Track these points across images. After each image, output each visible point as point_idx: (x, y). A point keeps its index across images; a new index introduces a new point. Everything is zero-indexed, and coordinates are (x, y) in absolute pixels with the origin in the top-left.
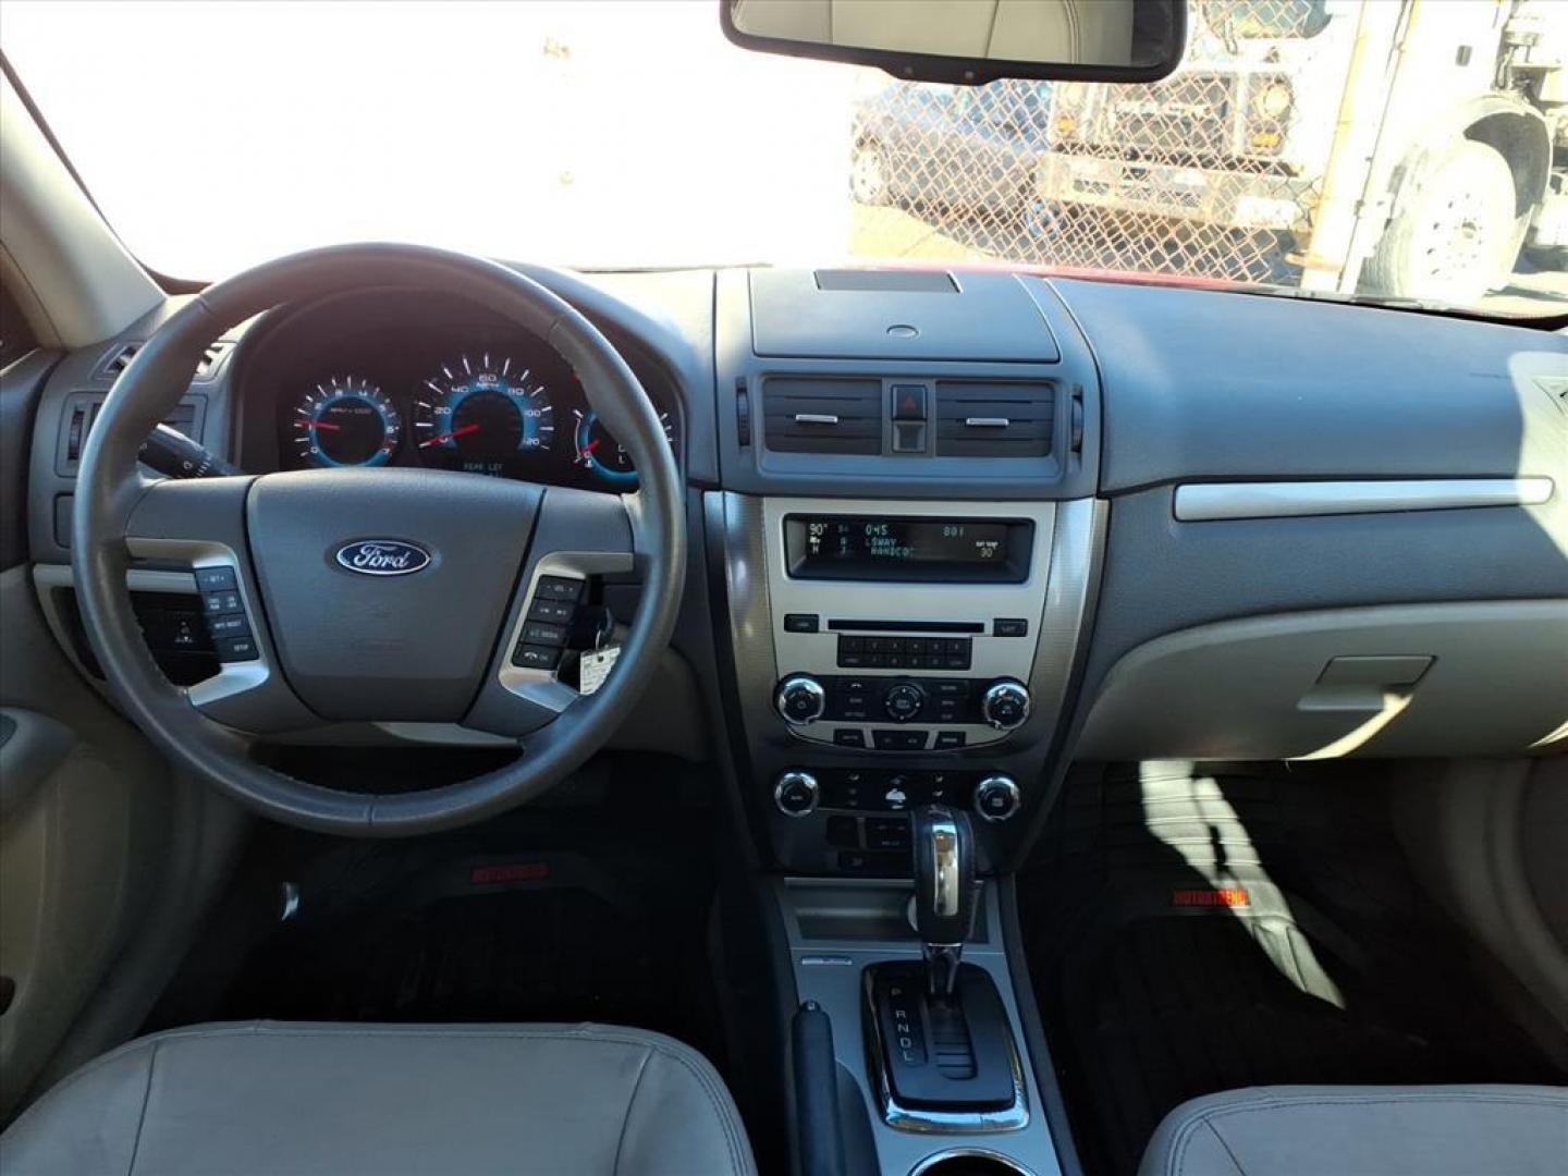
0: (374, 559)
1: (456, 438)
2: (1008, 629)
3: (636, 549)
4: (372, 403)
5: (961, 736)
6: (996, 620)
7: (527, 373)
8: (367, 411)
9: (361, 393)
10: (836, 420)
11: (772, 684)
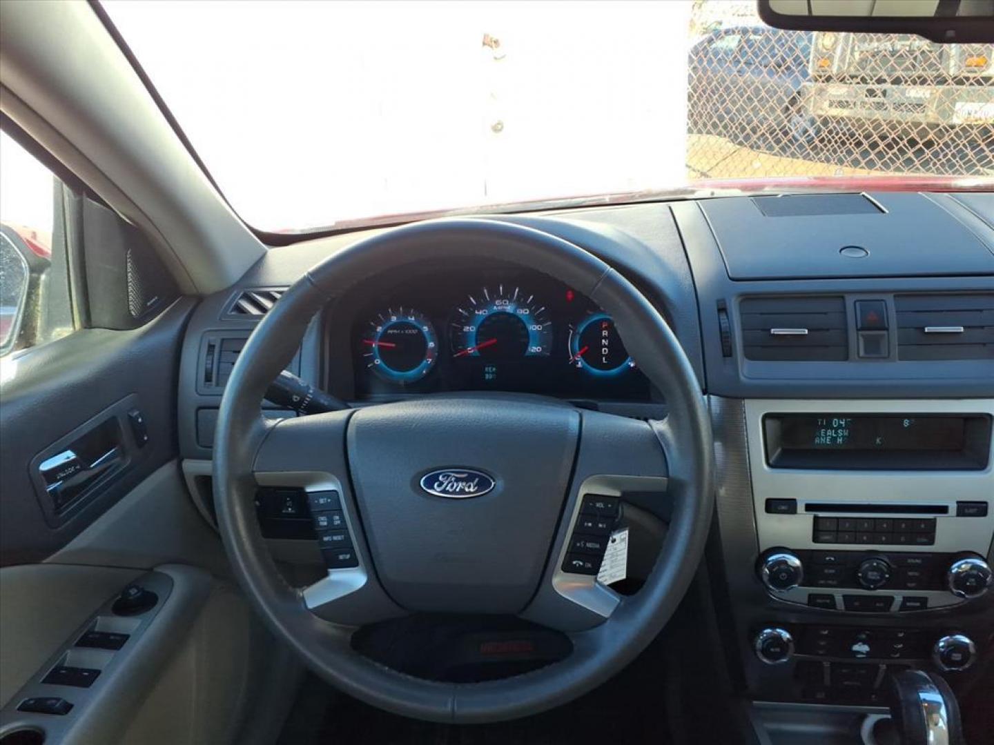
0: (450, 485)
1: (479, 350)
2: (971, 511)
3: (670, 474)
4: (419, 326)
5: (924, 601)
6: (958, 502)
7: (531, 297)
8: (414, 332)
9: (409, 318)
10: (806, 332)
11: (753, 558)
